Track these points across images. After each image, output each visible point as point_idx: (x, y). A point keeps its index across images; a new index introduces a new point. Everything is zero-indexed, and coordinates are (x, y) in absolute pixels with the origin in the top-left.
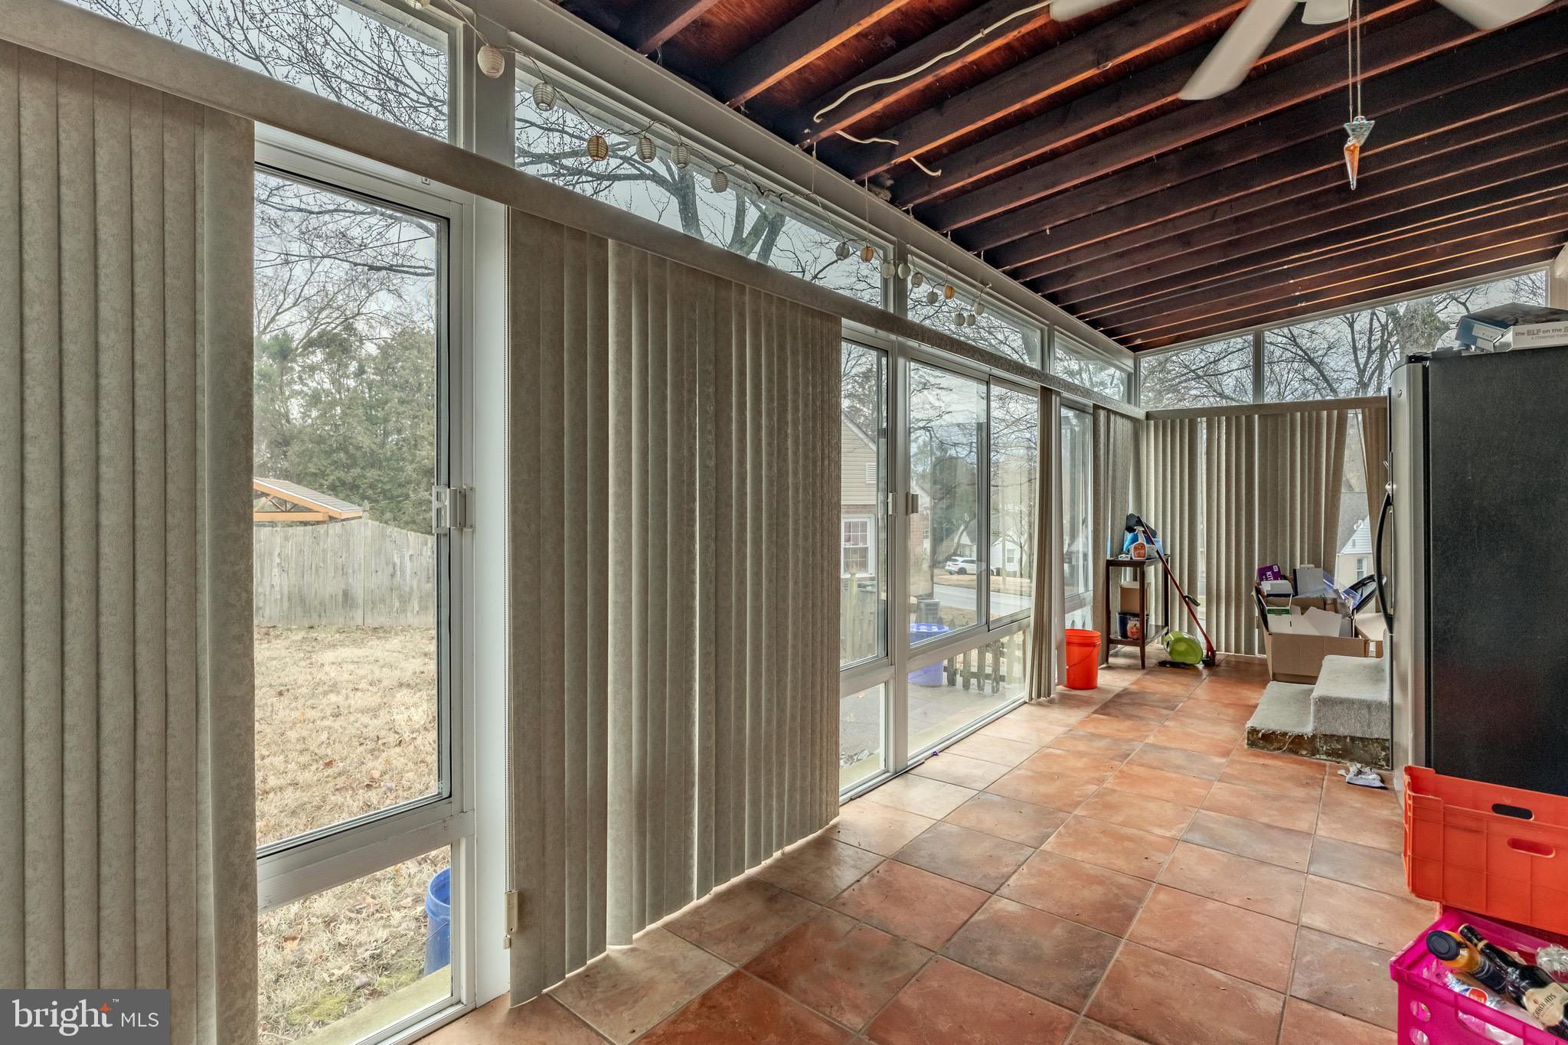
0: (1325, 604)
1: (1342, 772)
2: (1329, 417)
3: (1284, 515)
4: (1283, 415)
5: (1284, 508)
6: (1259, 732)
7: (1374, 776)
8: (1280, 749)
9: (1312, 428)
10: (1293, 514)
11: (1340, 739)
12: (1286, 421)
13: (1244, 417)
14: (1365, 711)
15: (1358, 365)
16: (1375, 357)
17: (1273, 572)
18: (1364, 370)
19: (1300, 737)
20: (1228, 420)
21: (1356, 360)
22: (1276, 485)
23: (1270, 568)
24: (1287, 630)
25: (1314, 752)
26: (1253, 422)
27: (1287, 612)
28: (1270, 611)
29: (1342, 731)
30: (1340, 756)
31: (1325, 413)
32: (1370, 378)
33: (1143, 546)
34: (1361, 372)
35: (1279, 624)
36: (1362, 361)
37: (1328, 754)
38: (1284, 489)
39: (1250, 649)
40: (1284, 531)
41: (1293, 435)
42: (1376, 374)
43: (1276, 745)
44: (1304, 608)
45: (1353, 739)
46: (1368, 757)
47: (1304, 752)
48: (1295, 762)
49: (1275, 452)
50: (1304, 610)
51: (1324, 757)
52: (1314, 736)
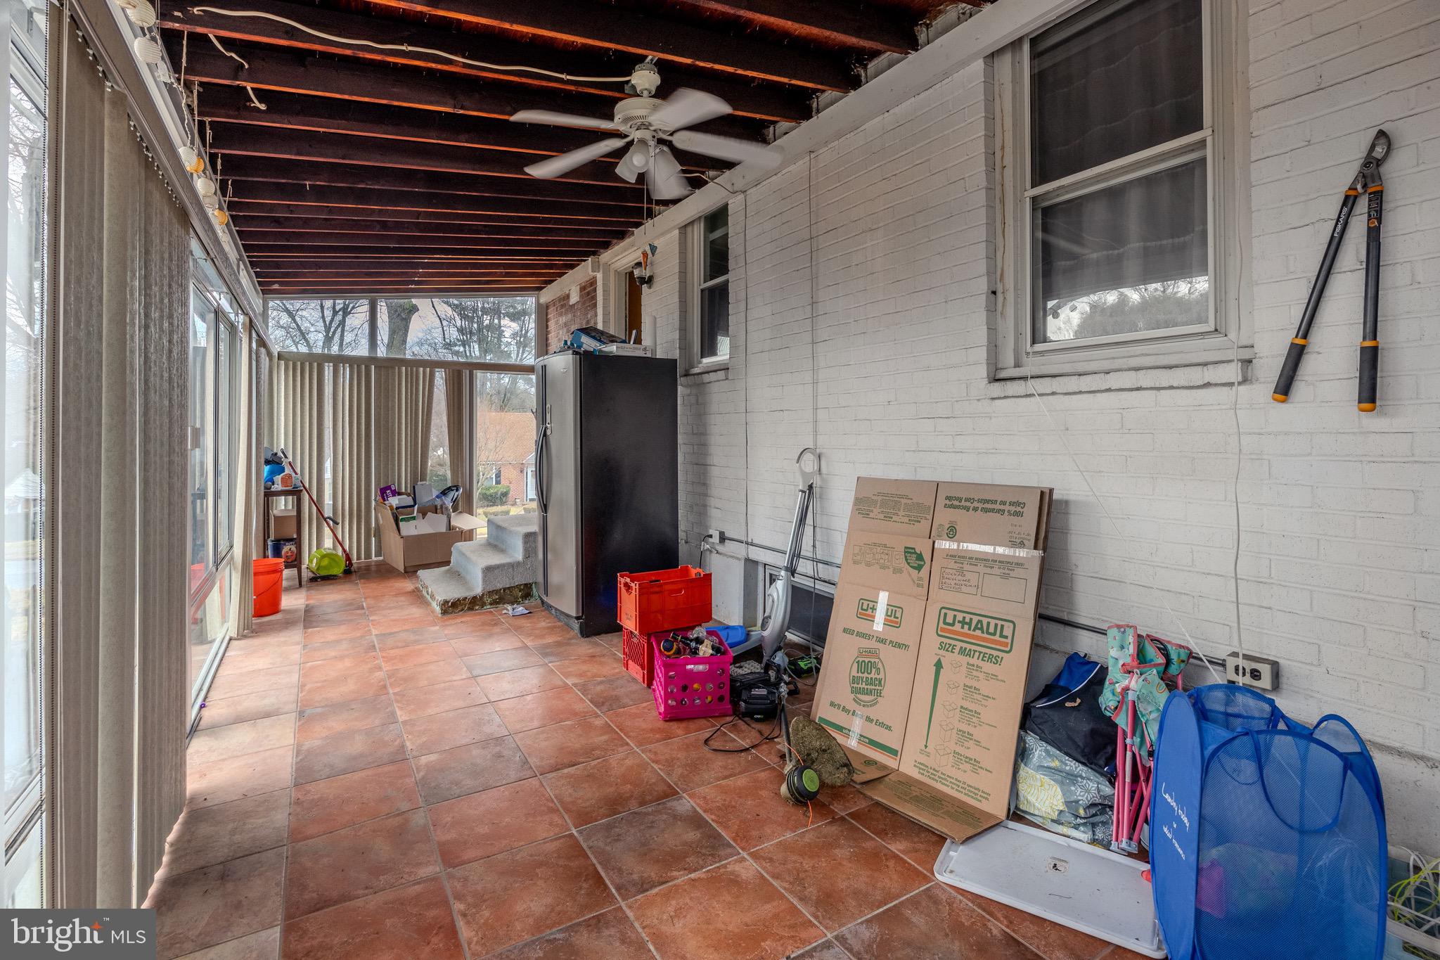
0: (436, 509)
1: (505, 611)
2: (424, 373)
3: (394, 446)
4: (393, 368)
5: (394, 440)
6: (449, 602)
7: (521, 608)
8: (462, 610)
9: (413, 381)
10: (399, 445)
11: (497, 592)
12: (395, 372)
13: (363, 366)
14: (510, 570)
15: (324, 321)
16: (339, 317)
17: (391, 491)
18: (330, 328)
19: (475, 598)
20: (351, 367)
21: (323, 317)
22: (387, 422)
23: (389, 488)
24: (413, 532)
25: (483, 605)
26: (370, 371)
27: (414, 518)
28: (402, 520)
29: (499, 586)
30: (498, 603)
31: (421, 369)
32: (334, 333)
33: (290, 476)
34: (327, 329)
35: (409, 529)
36: (328, 320)
37: (491, 604)
38: (393, 425)
39: (368, 555)
40: (394, 458)
41: (400, 384)
42: (339, 330)
43: (460, 608)
44: (423, 513)
45: (505, 589)
46: (512, 599)
47: (477, 607)
48: (475, 615)
49: (387, 397)
50: (424, 515)
51: (489, 607)
52: (483, 595)
